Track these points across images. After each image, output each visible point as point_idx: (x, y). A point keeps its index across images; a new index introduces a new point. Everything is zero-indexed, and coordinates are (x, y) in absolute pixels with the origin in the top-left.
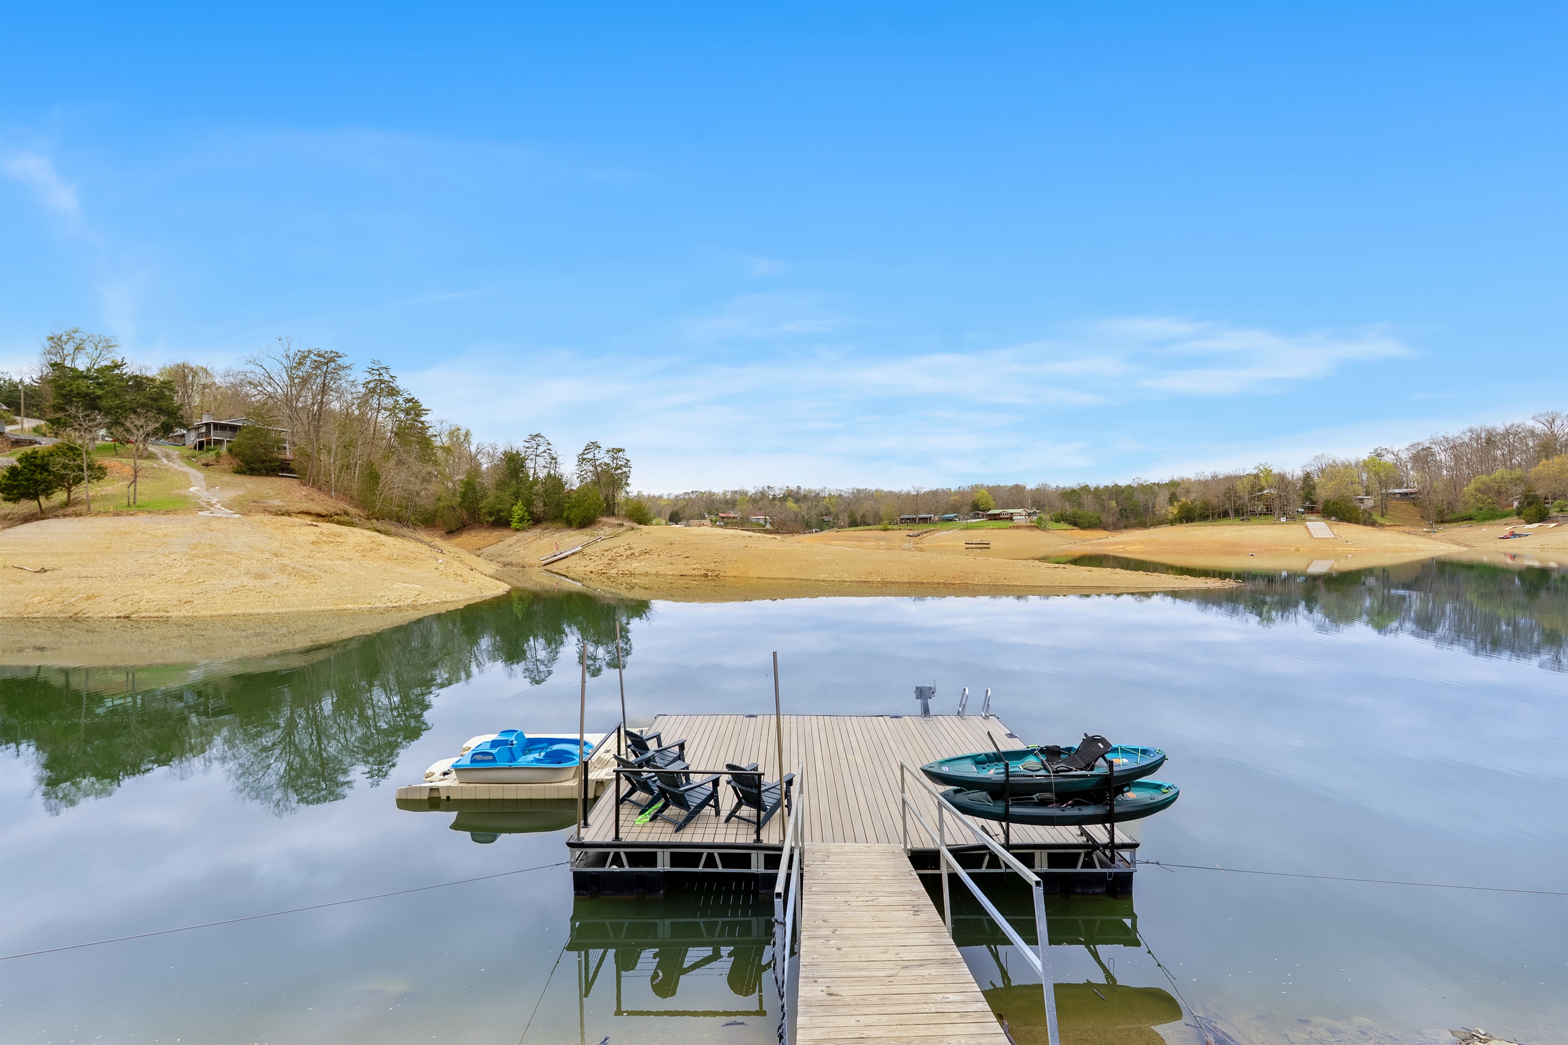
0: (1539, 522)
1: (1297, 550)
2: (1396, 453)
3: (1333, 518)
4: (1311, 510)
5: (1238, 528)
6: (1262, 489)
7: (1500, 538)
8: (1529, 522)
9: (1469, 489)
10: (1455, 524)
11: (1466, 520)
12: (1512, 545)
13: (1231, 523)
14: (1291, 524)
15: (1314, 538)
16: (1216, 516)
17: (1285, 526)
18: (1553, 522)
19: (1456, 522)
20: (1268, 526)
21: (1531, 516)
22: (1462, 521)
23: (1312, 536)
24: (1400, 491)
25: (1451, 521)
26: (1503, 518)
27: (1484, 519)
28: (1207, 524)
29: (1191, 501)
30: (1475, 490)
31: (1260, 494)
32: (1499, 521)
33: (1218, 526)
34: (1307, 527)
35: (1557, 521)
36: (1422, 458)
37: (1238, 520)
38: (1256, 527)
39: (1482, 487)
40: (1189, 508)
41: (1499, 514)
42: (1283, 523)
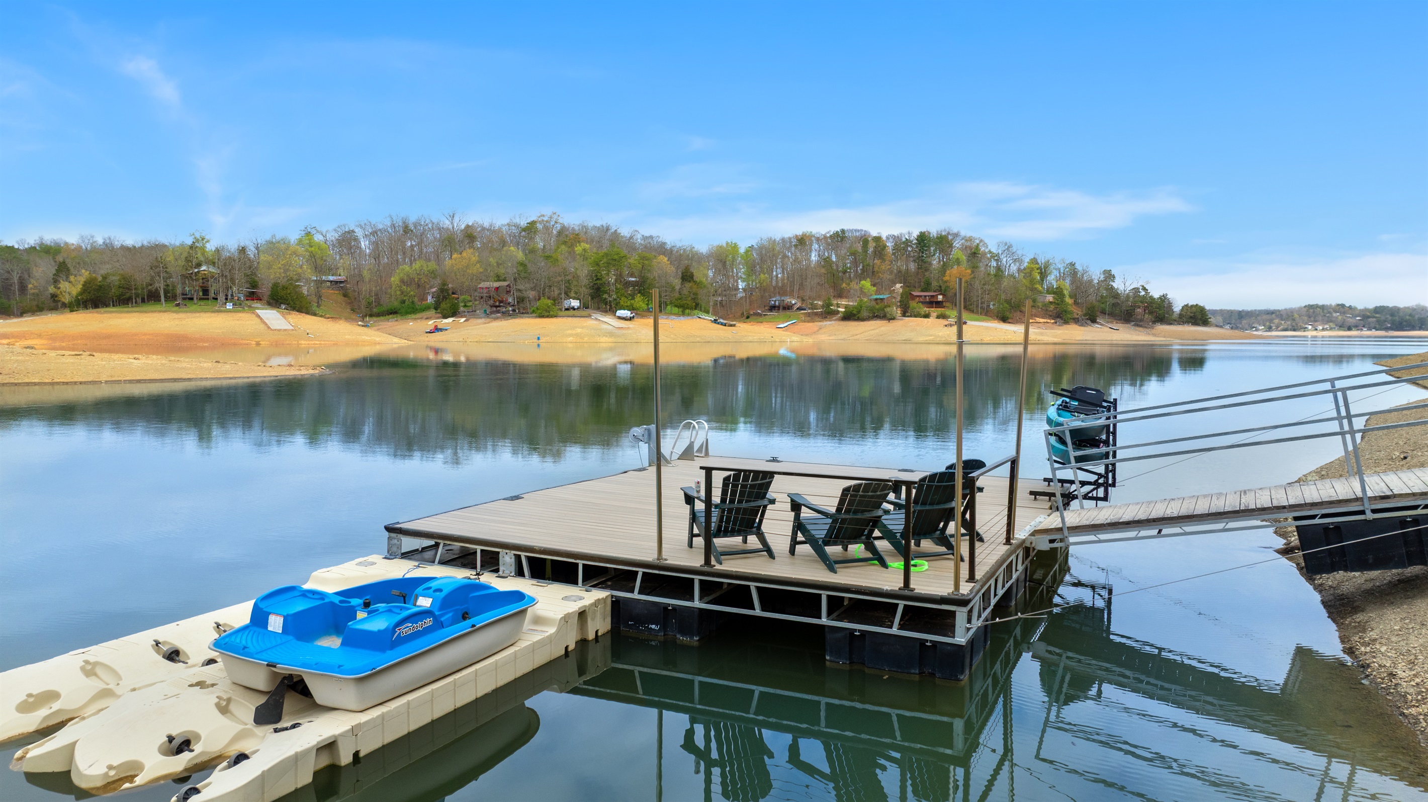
0: (452, 316)
1: (258, 344)
2: (324, 234)
3: (283, 307)
4: (253, 296)
5: (175, 315)
6: (199, 265)
7: (427, 332)
8: (445, 317)
9: (395, 280)
10: (382, 318)
11: (391, 314)
12: (436, 339)
13: (164, 309)
14: (239, 312)
15: (271, 329)
16: (139, 300)
17: (233, 314)
18: (462, 317)
19: (383, 316)
20: (213, 314)
21: (446, 310)
22: (388, 315)
23: (269, 328)
24: (331, 278)
25: (378, 315)
26: (421, 312)
27: (407, 313)
28: (130, 309)
29: (102, 276)
30: (400, 281)
31: (196, 270)
32: (418, 315)
33: (146, 312)
34: (258, 316)
35: (465, 316)
36: (347, 241)
37: (170, 305)
38: (198, 315)
39: (405, 278)
40: (100, 286)
41: (418, 308)
42: (229, 311)
